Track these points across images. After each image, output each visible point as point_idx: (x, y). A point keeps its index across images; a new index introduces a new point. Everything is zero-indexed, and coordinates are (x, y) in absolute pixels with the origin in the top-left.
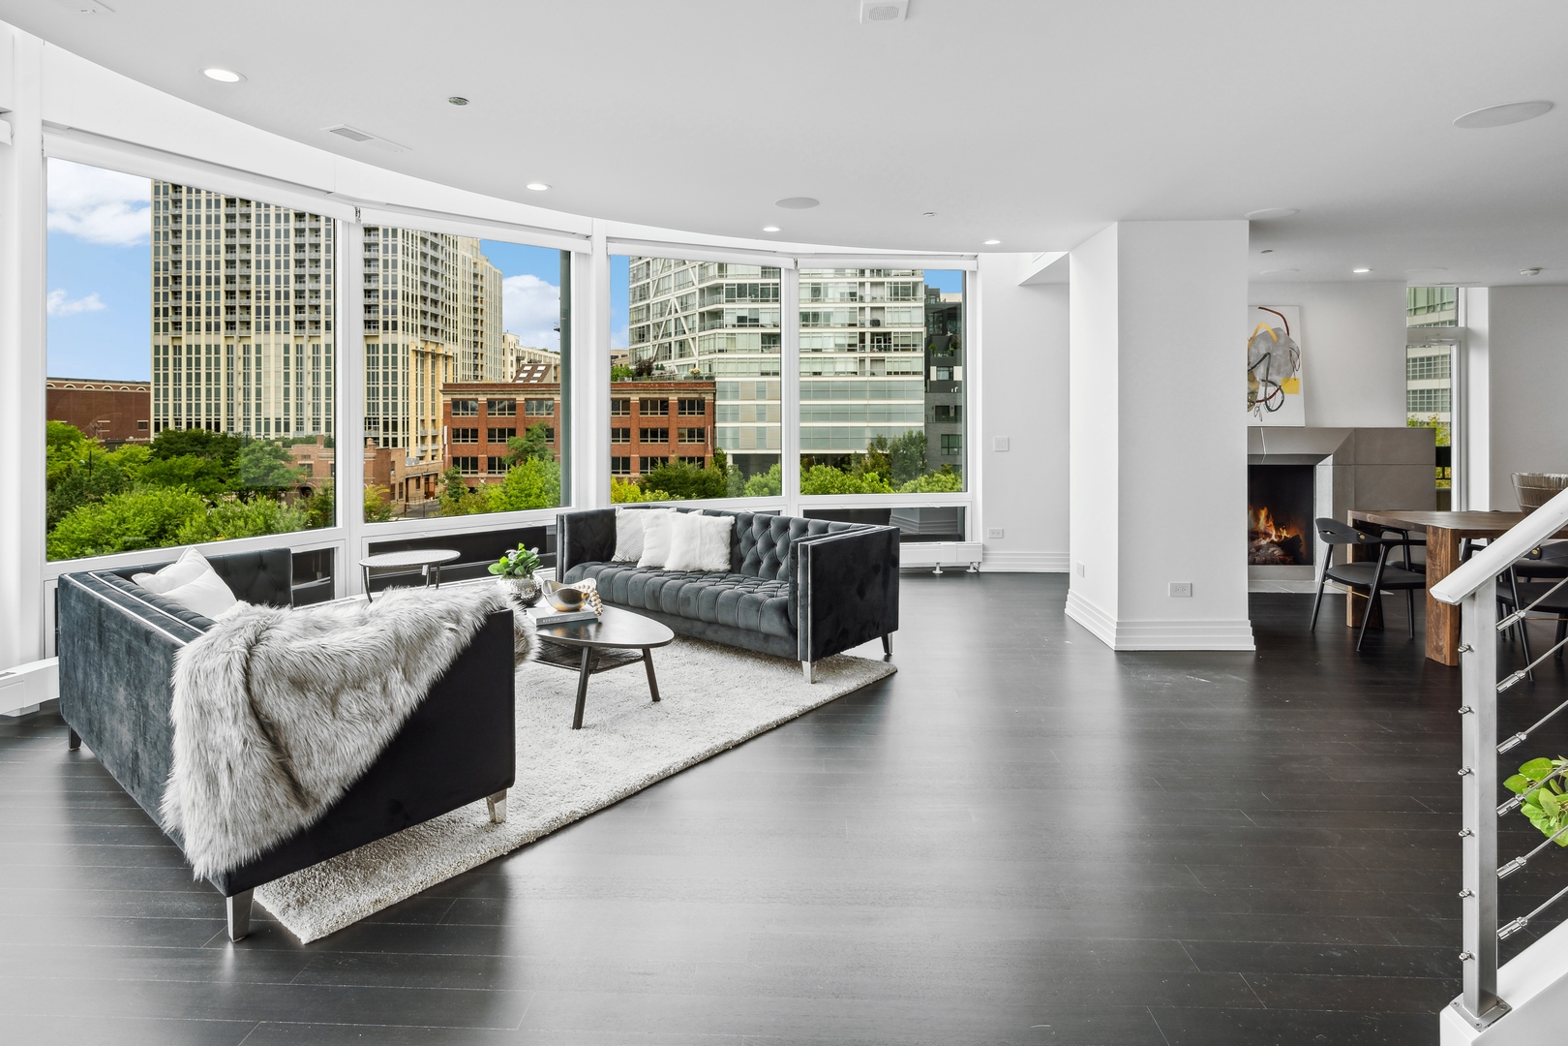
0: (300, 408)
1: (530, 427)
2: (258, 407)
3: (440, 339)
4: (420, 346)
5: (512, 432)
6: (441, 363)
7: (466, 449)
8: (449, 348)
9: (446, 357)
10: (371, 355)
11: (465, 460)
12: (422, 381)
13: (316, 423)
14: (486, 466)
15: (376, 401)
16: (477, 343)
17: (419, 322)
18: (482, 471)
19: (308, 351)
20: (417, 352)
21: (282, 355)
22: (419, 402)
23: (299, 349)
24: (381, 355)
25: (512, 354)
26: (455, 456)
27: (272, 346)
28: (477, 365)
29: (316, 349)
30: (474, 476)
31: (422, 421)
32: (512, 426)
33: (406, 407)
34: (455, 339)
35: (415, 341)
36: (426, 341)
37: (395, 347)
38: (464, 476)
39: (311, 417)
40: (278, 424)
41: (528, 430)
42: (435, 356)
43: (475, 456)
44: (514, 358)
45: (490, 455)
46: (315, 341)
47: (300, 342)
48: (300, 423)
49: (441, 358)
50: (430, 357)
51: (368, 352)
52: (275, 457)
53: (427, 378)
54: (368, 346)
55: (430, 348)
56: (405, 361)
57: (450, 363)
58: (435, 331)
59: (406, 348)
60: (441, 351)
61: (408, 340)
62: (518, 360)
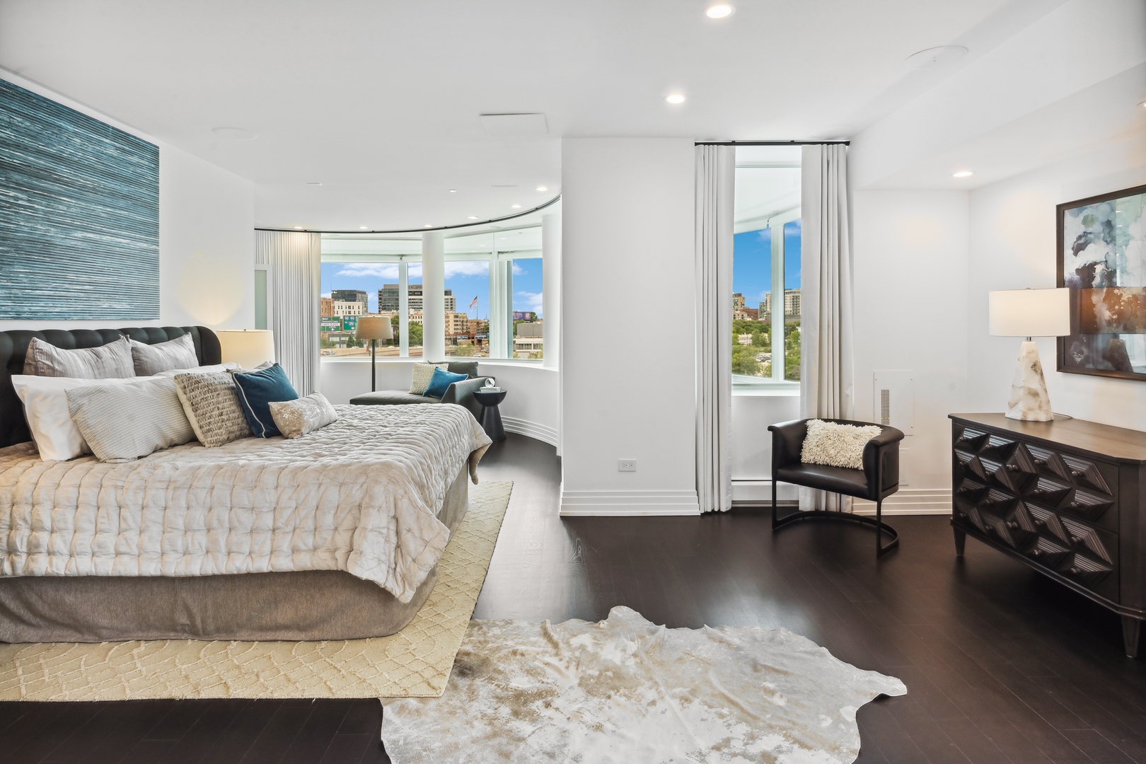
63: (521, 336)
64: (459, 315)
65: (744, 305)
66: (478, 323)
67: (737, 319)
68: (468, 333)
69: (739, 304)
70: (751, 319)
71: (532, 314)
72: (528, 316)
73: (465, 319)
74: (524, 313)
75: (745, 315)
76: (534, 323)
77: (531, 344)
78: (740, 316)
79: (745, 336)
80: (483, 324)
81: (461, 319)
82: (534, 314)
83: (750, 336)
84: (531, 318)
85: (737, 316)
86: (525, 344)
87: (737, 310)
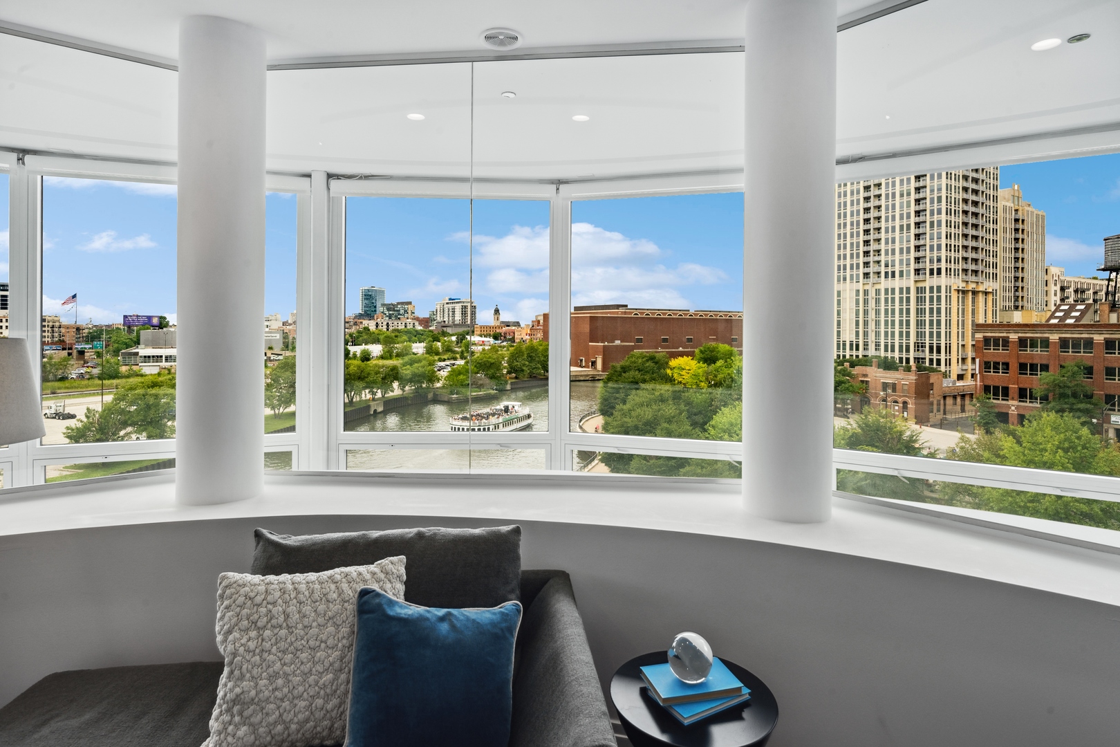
0: (866, 334)
1: (1063, 364)
2: (839, 333)
3: (980, 279)
4: (962, 285)
5: (1045, 368)
6: (981, 298)
7: (997, 378)
8: (989, 285)
9: (986, 293)
10: (920, 295)
11: (996, 388)
12: (963, 313)
13: (877, 345)
14: (1016, 395)
15: (923, 330)
16: (1018, 278)
17: (961, 266)
18: (1013, 399)
19: (872, 294)
20: (958, 291)
21: (855, 297)
22: (960, 330)
23: (866, 292)
24: (928, 295)
25: (1055, 285)
26: (986, 384)
27: (848, 291)
28: (1018, 297)
29: (878, 292)
30: (1004, 402)
31: (963, 346)
32: (1044, 362)
33: (948, 335)
34: (995, 276)
35: (958, 283)
36: (967, 282)
37: (939, 288)
38: (995, 401)
39: (874, 341)
40: (851, 345)
41: (1062, 367)
42: (975, 293)
43: (1005, 385)
44: (1058, 288)
45: (1021, 386)
46: (877, 287)
47: (867, 287)
48: (866, 345)
49: (980, 294)
50: (970, 294)
51: (918, 293)
52: (844, 375)
53: (968, 311)
54: (917, 288)
55: (971, 286)
56: (949, 299)
57: (990, 297)
58: (975, 272)
59: (949, 289)
60: (981, 288)
61: (950, 282)
62: (1063, 289)
63: (147, 345)
64: (47, 318)
65: (413, 313)
66: (78, 329)
67: (408, 327)
68: (62, 342)
69: (410, 312)
70: (421, 328)
71: (162, 318)
72: (155, 321)
73: (57, 324)
74: (150, 318)
75: (417, 323)
76: (165, 329)
77: (161, 356)
78: (412, 325)
79: (418, 345)
80: (86, 331)
81: (51, 324)
82: (165, 318)
83: (423, 345)
84: (161, 323)
85: (408, 325)
86: (153, 357)
87: (408, 318)
